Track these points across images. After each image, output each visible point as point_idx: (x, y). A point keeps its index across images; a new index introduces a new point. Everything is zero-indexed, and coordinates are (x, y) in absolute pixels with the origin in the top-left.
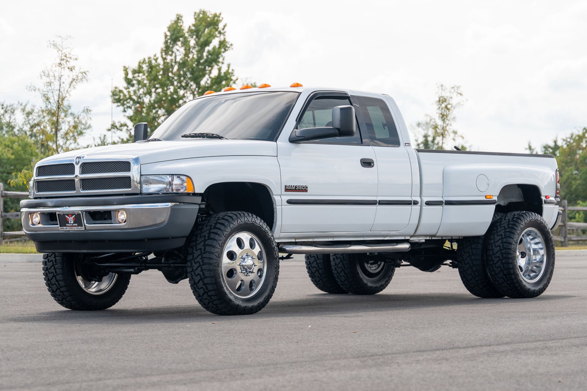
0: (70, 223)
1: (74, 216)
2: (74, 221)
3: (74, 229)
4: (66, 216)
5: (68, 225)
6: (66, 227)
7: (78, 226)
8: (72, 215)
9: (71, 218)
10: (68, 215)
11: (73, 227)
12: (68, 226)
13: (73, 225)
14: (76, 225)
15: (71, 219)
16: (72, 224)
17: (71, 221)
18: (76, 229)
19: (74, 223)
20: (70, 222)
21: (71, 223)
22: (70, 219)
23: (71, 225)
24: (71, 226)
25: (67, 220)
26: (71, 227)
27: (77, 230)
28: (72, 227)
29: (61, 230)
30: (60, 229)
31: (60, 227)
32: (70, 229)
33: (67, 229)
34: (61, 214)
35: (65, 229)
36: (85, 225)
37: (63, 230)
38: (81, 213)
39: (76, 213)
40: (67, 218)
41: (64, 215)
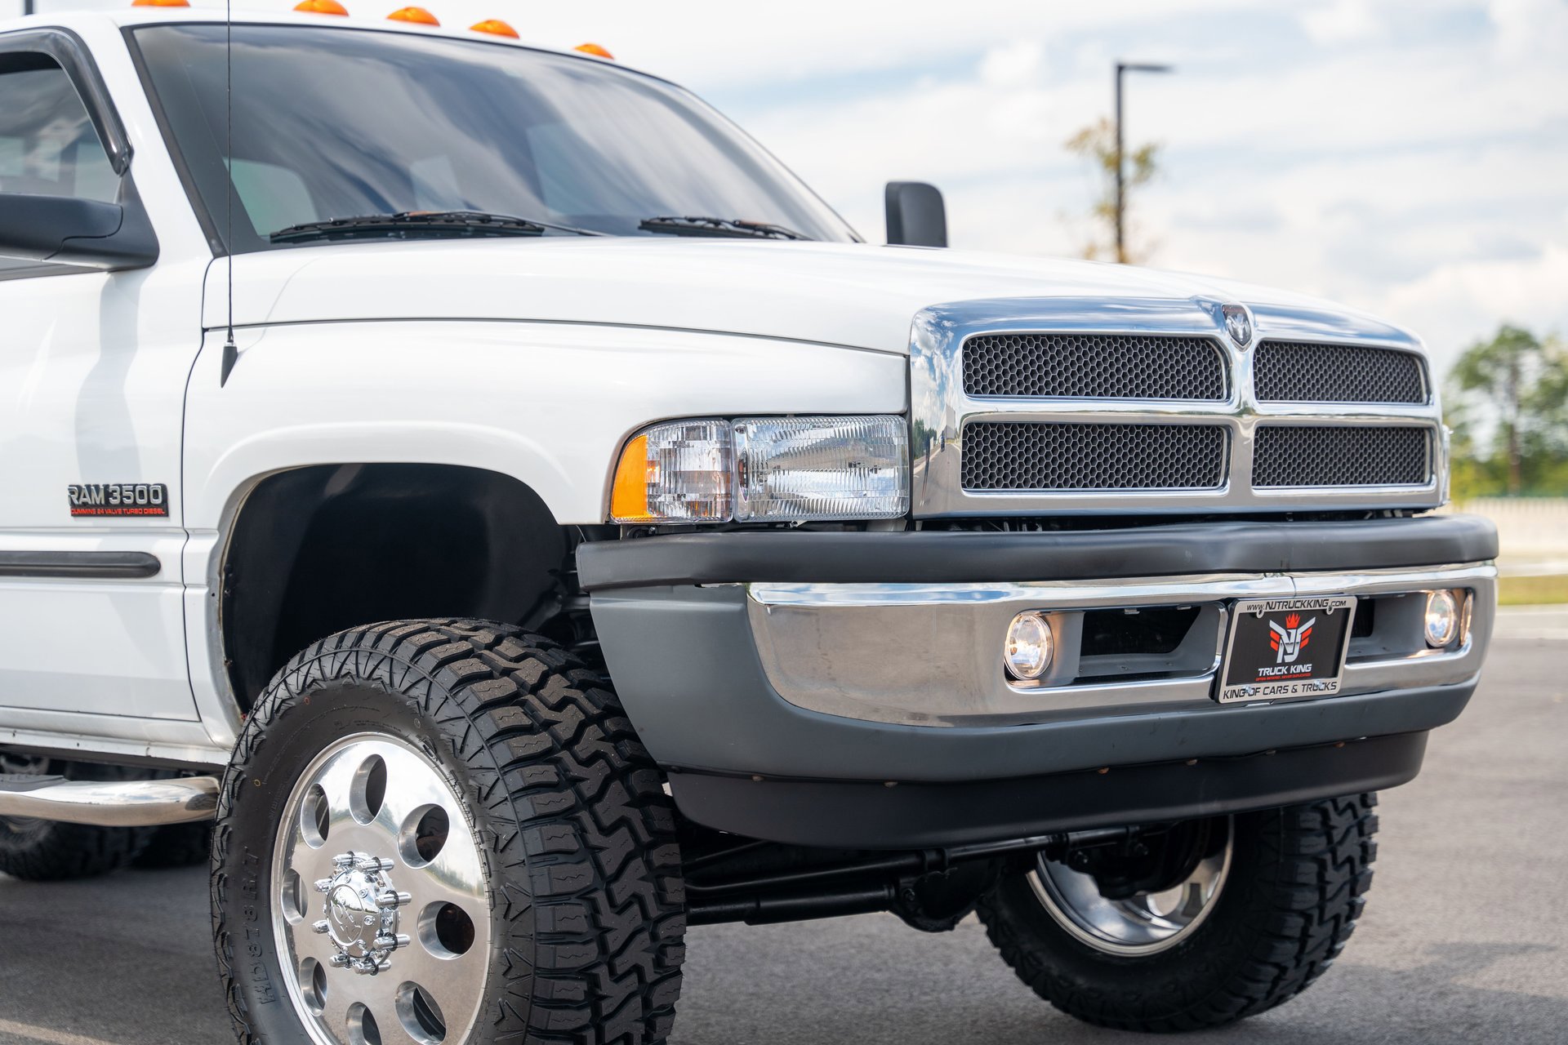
0: (1279, 660)
1: (1312, 621)
2: (1301, 650)
3: (1290, 695)
4: (1273, 625)
5: (1268, 671)
6: (1255, 685)
7: (1313, 675)
8: (1306, 616)
9: (1293, 632)
11: (1291, 684)
12: (1267, 679)
13: (1292, 669)
14: (1306, 668)
15: (1290, 642)
16: (1290, 664)
17: (1290, 650)
18: (1300, 694)
19: (1300, 660)
20: (1285, 653)
21: (1283, 664)
22: (1285, 637)
23: (1284, 670)
24: (1282, 678)
25: (1273, 644)
26: (1276, 684)
27: (1306, 694)
28: (1283, 684)
29: (1227, 700)
30: (1225, 695)
31: (1228, 684)
32: (1272, 696)
33: (1257, 695)
34: (1258, 611)
35: (1246, 698)
36: (1345, 667)
37: (1235, 699)
38: (1352, 603)
39: (1330, 604)
40: (1272, 635)
41: (1270, 616)
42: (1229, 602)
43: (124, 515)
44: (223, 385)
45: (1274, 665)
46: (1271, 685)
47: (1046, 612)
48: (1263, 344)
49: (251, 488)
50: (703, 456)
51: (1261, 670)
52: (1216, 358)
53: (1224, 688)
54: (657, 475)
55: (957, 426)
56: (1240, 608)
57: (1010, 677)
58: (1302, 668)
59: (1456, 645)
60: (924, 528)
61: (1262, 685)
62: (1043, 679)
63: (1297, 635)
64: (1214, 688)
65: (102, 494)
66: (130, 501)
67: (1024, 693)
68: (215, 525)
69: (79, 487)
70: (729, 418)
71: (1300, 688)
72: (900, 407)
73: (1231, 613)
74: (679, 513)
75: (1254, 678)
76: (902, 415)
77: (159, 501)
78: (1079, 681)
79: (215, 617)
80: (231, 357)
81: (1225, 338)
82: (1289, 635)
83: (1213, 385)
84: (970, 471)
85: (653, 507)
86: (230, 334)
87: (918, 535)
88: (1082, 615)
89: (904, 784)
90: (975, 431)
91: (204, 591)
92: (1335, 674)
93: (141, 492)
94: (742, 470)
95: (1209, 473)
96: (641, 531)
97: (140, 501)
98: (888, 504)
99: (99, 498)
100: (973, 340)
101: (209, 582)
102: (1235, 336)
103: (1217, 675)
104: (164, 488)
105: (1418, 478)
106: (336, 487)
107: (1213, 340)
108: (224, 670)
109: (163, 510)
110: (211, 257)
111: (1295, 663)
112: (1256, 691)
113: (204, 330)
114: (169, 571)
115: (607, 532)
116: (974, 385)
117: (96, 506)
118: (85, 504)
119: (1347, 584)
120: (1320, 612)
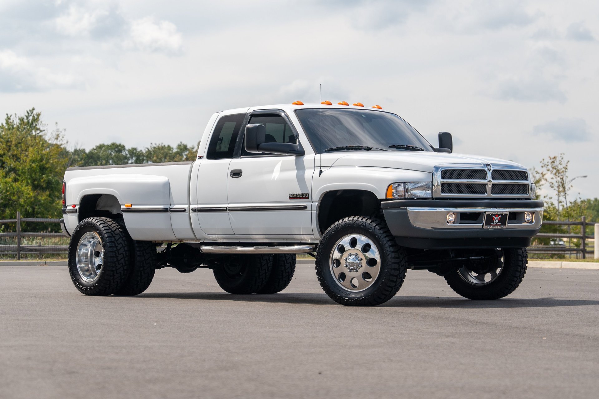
0: (495, 222)
1: (501, 216)
2: (499, 221)
3: (497, 228)
4: (493, 216)
5: (492, 224)
7: (501, 225)
8: (499, 215)
9: (497, 218)
10: (495, 215)
11: (497, 226)
13: (497, 224)
14: (500, 224)
15: (497, 219)
16: (496, 223)
17: (496, 220)
18: (499, 228)
19: (499, 222)
20: (496, 221)
21: (495, 223)
22: (495, 218)
23: (495, 224)
25: (493, 219)
26: (494, 226)
31: (485, 225)
32: (493, 228)
33: (491, 227)
34: (490, 214)
35: (488, 228)
36: (507, 224)
37: (486, 228)
38: (508, 213)
39: (504, 214)
41: (492, 215)
42: (485, 212)
43: (300, 199)
44: (320, 176)
45: (493, 223)
46: (493, 226)
47: (454, 213)
48: (493, 170)
49: (324, 194)
50: (401, 189)
52: (485, 173)
53: (484, 226)
54: (394, 191)
55: (439, 184)
56: (487, 213)
57: (448, 223)
59: (531, 222)
60: (436, 199)
62: (454, 223)
63: (498, 218)
64: (483, 225)
65: (296, 195)
66: (302, 196)
67: (451, 225)
68: (318, 200)
69: (291, 194)
70: (405, 182)
71: (499, 227)
72: (431, 181)
73: (485, 214)
74: (397, 197)
75: (490, 225)
76: (431, 182)
77: (307, 196)
78: (459, 224)
79: (317, 216)
80: (321, 172)
81: (486, 169)
83: (484, 177)
84: (442, 191)
85: (393, 196)
86: (321, 168)
87: (434, 200)
88: (460, 213)
89: (431, 239)
90: (443, 185)
91: (316, 211)
92: (505, 225)
93: (304, 195)
94: (406, 190)
95: (484, 192)
96: (391, 200)
97: (303, 196)
98: (430, 196)
99: (295, 196)
100: (443, 170)
101: (316, 210)
102: (488, 169)
103: (483, 224)
104: (308, 194)
105: (526, 193)
106: (338, 194)
107: (484, 170)
108: (318, 225)
109: (308, 198)
110: (315, 154)
112: (490, 227)
113: (315, 167)
114: (309, 208)
115: (386, 200)
116: (443, 177)
117: (295, 197)
118: (292, 197)
119: (507, 210)
120: (502, 215)
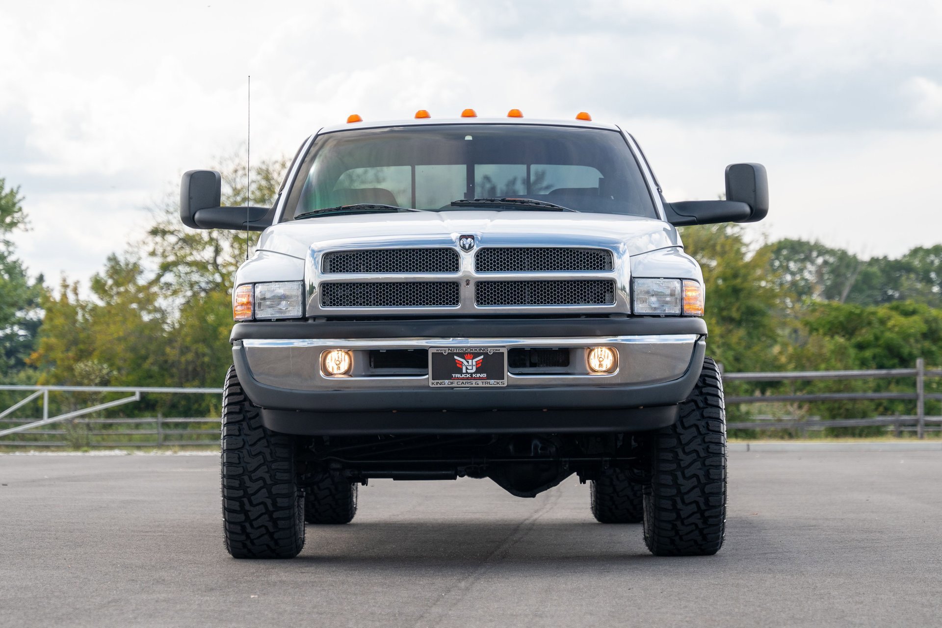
0: (464, 371)
1: (482, 357)
2: (477, 368)
3: (474, 385)
4: (456, 357)
5: (459, 376)
6: (451, 381)
7: (488, 378)
8: (476, 355)
9: (470, 361)
10: (462, 355)
11: (474, 382)
12: (458, 378)
13: (474, 375)
14: (483, 375)
15: (470, 366)
16: (471, 374)
17: (469, 368)
18: (480, 385)
19: (477, 372)
20: (467, 369)
21: (467, 373)
22: (465, 362)
23: (468, 376)
24: (467, 379)
25: (458, 365)
26: (464, 381)
27: (484, 386)
28: (469, 381)
29: (433, 386)
30: (432, 384)
31: (434, 380)
32: (462, 385)
33: (453, 384)
34: (443, 352)
35: (446, 385)
36: (508, 374)
37: (439, 386)
38: (505, 350)
39: (491, 352)
40: (457, 361)
41: (451, 355)
45: (461, 373)
46: (461, 381)
47: (348, 350)
48: (482, 249)
51: (454, 375)
53: (430, 381)
55: (318, 284)
56: (433, 351)
58: (478, 375)
61: (456, 381)
62: (347, 374)
63: (473, 362)
67: (329, 379)
71: (480, 383)
75: (450, 378)
76: (302, 281)
82: (468, 362)
83: (454, 266)
84: (323, 300)
90: (325, 286)
92: (503, 379)
95: (455, 301)
100: (332, 252)
103: (429, 376)
111: (474, 373)
112: (451, 383)
119: (502, 344)
120: (486, 354)
